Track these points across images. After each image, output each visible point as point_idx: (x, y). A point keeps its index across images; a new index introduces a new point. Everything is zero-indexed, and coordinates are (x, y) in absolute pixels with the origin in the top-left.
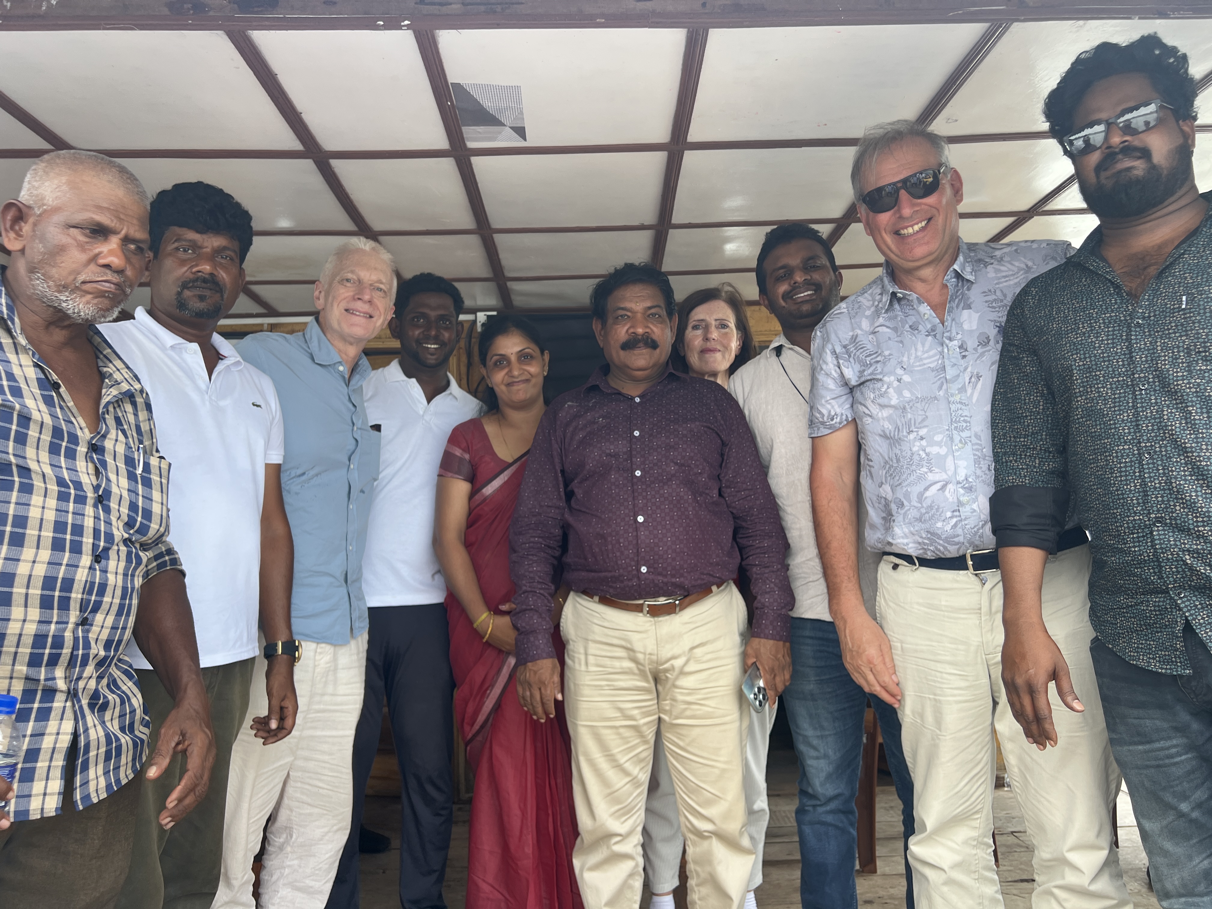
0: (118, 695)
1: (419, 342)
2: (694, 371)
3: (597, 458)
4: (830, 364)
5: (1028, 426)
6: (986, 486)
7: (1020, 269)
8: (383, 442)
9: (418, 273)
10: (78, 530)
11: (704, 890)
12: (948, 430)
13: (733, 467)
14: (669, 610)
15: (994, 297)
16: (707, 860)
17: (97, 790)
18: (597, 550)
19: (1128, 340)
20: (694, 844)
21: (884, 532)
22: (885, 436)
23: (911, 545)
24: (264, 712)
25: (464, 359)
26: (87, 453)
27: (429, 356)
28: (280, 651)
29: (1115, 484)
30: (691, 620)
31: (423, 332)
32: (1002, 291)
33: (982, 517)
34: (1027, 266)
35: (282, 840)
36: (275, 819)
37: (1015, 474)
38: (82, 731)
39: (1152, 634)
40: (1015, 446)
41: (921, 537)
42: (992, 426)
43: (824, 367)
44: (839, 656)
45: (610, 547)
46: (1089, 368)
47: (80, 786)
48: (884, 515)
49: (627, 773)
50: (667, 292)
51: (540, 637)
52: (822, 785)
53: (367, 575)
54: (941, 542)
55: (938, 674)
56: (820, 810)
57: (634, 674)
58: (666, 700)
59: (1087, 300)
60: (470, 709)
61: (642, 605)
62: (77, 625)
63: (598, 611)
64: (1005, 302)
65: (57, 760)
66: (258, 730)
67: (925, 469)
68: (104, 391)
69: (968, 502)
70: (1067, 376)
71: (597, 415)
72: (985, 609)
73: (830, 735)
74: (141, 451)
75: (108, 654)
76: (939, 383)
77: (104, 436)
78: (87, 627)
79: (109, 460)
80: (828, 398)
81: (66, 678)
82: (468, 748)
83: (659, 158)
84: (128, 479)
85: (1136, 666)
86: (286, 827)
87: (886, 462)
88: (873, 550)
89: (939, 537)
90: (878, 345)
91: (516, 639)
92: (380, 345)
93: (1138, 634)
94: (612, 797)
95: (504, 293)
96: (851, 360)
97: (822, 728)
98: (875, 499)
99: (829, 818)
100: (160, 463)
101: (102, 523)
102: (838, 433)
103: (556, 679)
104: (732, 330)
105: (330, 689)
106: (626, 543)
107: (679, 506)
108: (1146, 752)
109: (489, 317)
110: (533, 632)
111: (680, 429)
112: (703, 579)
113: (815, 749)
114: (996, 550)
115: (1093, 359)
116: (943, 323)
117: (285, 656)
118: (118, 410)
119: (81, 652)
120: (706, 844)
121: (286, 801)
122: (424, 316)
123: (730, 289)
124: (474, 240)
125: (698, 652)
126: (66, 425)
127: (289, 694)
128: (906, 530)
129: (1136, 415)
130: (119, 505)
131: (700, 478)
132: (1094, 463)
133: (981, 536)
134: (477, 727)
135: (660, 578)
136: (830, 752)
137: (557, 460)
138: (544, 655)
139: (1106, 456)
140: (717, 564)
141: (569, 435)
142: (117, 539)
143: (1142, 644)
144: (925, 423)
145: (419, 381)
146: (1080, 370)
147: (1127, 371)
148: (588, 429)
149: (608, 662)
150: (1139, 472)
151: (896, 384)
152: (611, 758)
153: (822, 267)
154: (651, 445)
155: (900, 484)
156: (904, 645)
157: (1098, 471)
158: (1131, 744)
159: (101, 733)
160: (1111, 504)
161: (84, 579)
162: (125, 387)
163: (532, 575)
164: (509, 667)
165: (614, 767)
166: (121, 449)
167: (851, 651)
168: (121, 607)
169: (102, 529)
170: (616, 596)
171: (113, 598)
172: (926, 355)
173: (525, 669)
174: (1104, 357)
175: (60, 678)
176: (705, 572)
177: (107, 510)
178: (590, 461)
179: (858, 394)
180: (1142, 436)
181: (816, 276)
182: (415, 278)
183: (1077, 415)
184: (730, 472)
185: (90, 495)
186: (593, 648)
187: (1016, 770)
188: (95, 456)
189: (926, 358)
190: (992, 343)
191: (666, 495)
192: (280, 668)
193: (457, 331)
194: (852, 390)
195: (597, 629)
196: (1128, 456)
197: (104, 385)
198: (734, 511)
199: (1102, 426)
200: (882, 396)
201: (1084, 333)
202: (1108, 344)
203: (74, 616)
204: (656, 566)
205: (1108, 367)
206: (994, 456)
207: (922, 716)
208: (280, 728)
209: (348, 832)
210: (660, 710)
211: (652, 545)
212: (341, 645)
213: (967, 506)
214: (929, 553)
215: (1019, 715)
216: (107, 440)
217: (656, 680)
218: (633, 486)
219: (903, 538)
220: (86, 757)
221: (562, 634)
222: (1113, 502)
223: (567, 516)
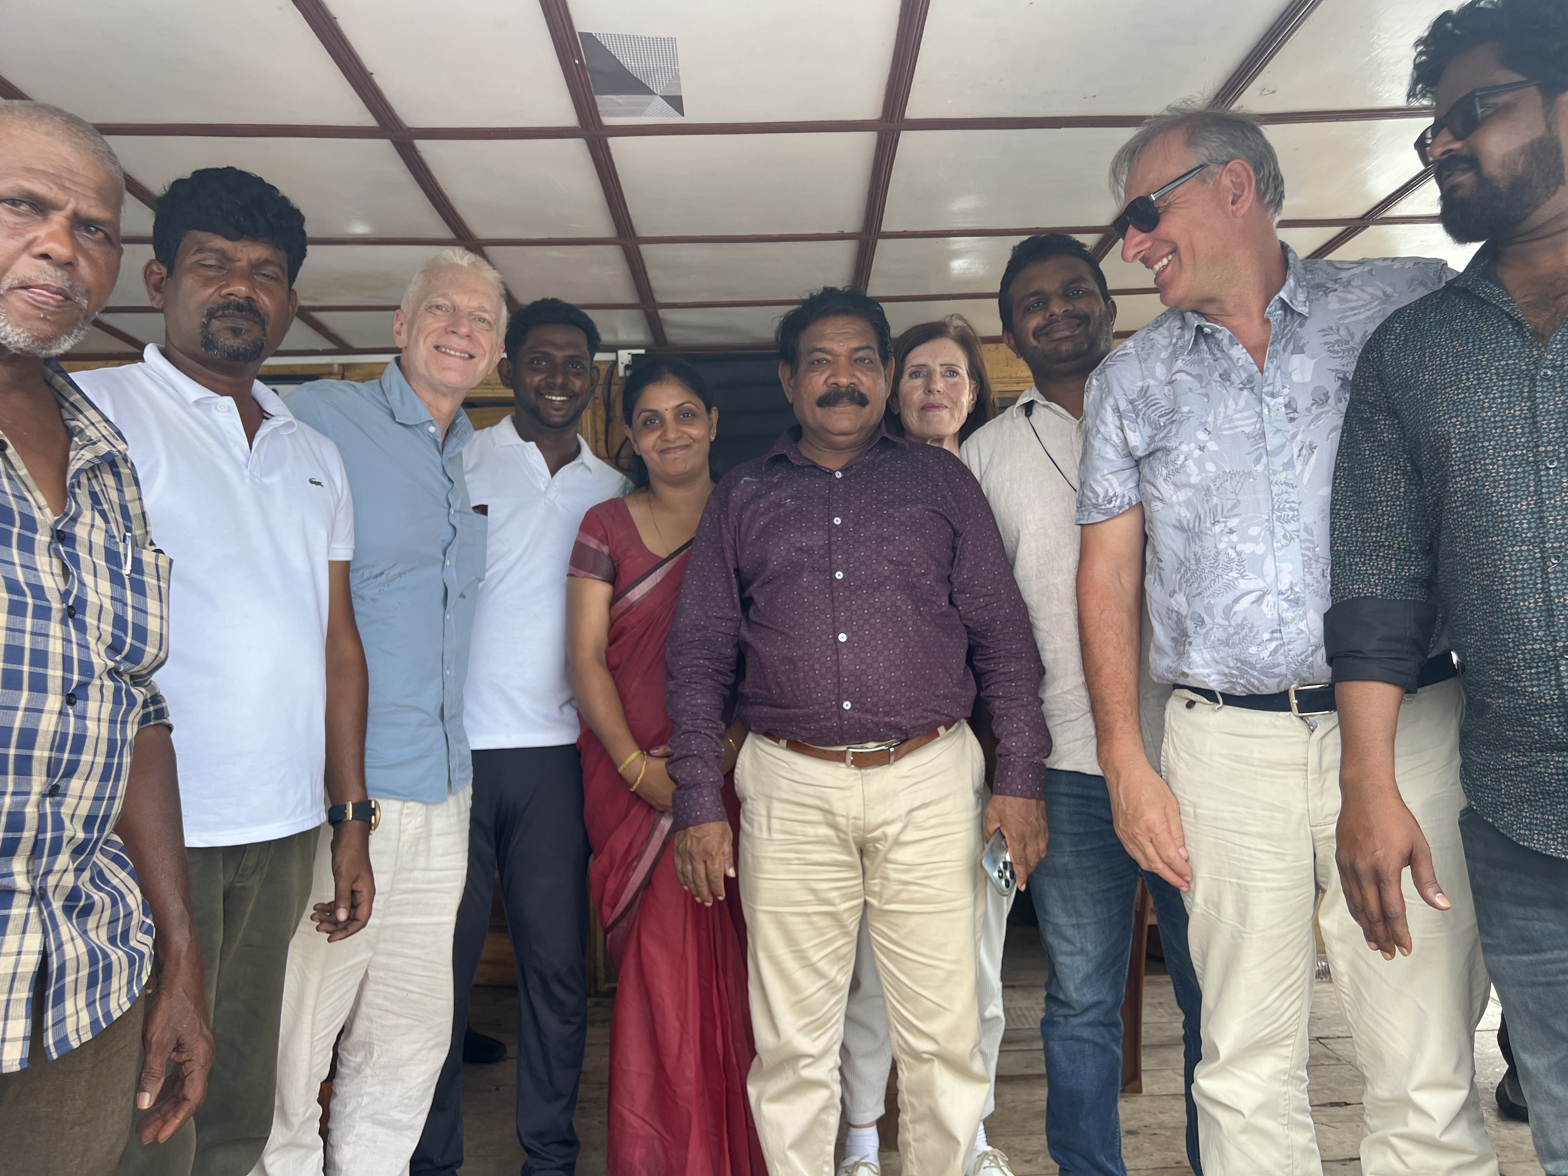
0: (108, 893)
1: (539, 392)
2: (911, 434)
3: (784, 553)
4: (1109, 425)
5: (1383, 515)
6: (1318, 599)
7: (1374, 297)
8: (490, 528)
9: (539, 299)
10: (40, 658)
11: (922, 1129)
12: (1267, 520)
13: (968, 565)
14: (881, 759)
15: (1336, 337)
16: (926, 1089)
17: (77, 1030)
18: (784, 679)
19: (1532, 398)
20: (910, 1068)
21: (1175, 658)
22: (1180, 527)
23: (1213, 677)
24: (329, 896)
25: (601, 413)
26: (50, 543)
27: (554, 413)
28: (350, 816)
29: (1507, 599)
30: (909, 774)
31: (545, 379)
32: (1348, 329)
33: (1313, 640)
34: (1385, 293)
35: (358, 1059)
36: (350, 1032)
37: (1363, 581)
38: (53, 948)
39: (1551, 805)
40: (1363, 543)
41: (1228, 667)
42: (1331, 514)
43: (1102, 429)
44: (1110, 822)
45: (801, 675)
46: (1474, 436)
47: (53, 1025)
48: (1175, 635)
49: (821, 975)
50: (880, 326)
51: (705, 792)
52: (1077, 989)
53: (470, 705)
54: (1256, 673)
55: (1244, 851)
56: (1074, 1021)
57: (833, 844)
58: (874, 879)
59: (1474, 341)
60: (611, 885)
61: (845, 752)
62: (44, 796)
63: (786, 759)
64: (1351, 343)
65: (19, 991)
66: (322, 921)
67: (1234, 574)
68: (72, 454)
69: (1293, 619)
70: (1441, 447)
71: (784, 495)
72: (1313, 764)
73: (1089, 924)
74: (129, 541)
75: (89, 836)
76: (1256, 454)
77: (74, 520)
78: (58, 798)
79: (83, 554)
80: (1106, 472)
81: (28, 872)
82: (609, 936)
83: (867, 140)
84: (111, 581)
85: (1528, 850)
86: (364, 1043)
87: (1182, 564)
88: (1160, 681)
89: (1253, 667)
90: (1175, 401)
91: (674, 795)
92: (488, 393)
93: (1531, 806)
94: (801, 1006)
95: (655, 325)
96: (1139, 420)
97: (1079, 914)
98: (1164, 612)
99: (1086, 1033)
100: (157, 558)
101: (75, 647)
102: (1117, 521)
103: (727, 848)
104: (963, 380)
105: (421, 862)
106: (823, 671)
107: (894, 619)
108: (1532, 964)
109: (634, 356)
110: (697, 785)
111: (897, 514)
112: (927, 718)
113: (1069, 941)
114: (1332, 686)
115: (1480, 423)
116: (1262, 371)
117: (357, 823)
118: (94, 482)
119: (49, 835)
120: (925, 1068)
121: (364, 1009)
122: (548, 357)
123: (960, 323)
124: (613, 252)
125: (919, 815)
126: (17, 503)
127: (363, 874)
128: (1208, 656)
129: (1540, 503)
130: (99, 620)
131: (923, 581)
132: (1477, 569)
133: (1310, 667)
134: (620, 909)
135: (869, 716)
136: (1089, 947)
137: (729, 556)
138: (711, 817)
139: (1495, 560)
140: (946, 697)
141: (745, 521)
142: (98, 670)
143: (1537, 819)
144: (1236, 511)
145: (540, 446)
146: (1460, 439)
147: (1528, 442)
148: (772, 514)
149: (798, 828)
150: (1543, 583)
151: (1197, 453)
152: (801, 955)
153: (1090, 293)
154: (857, 536)
155: (1200, 594)
156: (1199, 811)
157: (1483, 580)
158: (1511, 952)
159: (82, 948)
160: (1501, 627)
161: (52, 729)
162: (103, 448)
163: (695, 710)
164: (662, 832)
165: (803, 967)
166: (99, 538)
167: (1125, 814)
168: (107, 767)
169: (75, 655)
170: (811, 740)
171: (95, 755)
172: (1238, 416)
173: (685, 835)
174: (1495, 422)
175: (20, 873)
176: (930, 708)
177: (82, 628)
178: (774, 558)
179: (1146, 470)
180: (1547, 533)
181: (1081, 306)
182: (535, 304)
183: (1455, 501)
184: (965, 571)
185: (56, 605)
186: (778, 809)
187: (1346, 979)
188: (61, 548)
189: (1239, 420)
190: (1332, 401)
191: (877, 605)
192: (351, 838)
193: (592, 379)
194: (1138, 463)
195: (783, 783)
196: (1526, 560)
197: (73, 445)
198: (970, 625)
199: (1490, 518)
200: (1176, 472)
201: (1469, 388)
202: (1502, 403)
203: (38, 783)
204: (863, 700)
205: (1500, 436)
206: (1333, 555)
207: (1218, 907)
208: (351, 919)
209: (447, 1048)
210: (866, 891)
211: (859, 673)
212: (435, 803)
213: (1291, 626)
214: (1239, 688)
215: (1358, 910)
216: (78, 525)
217: (862, 852)
218: (832, 592)
219: (1203, 666)
220: (60, 984)
221: (736, 788)
222: (1504, 624)
223: (743, 631)
